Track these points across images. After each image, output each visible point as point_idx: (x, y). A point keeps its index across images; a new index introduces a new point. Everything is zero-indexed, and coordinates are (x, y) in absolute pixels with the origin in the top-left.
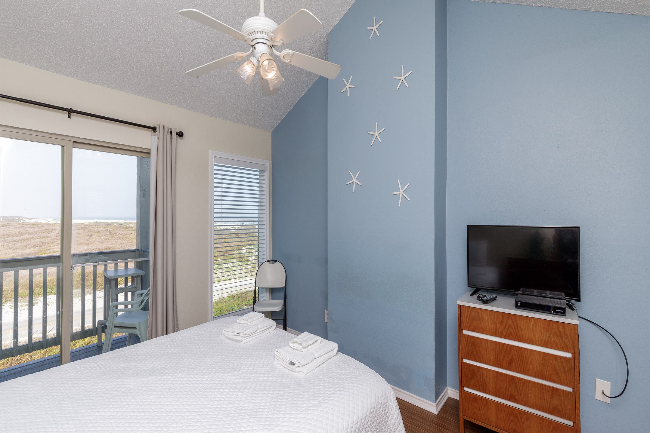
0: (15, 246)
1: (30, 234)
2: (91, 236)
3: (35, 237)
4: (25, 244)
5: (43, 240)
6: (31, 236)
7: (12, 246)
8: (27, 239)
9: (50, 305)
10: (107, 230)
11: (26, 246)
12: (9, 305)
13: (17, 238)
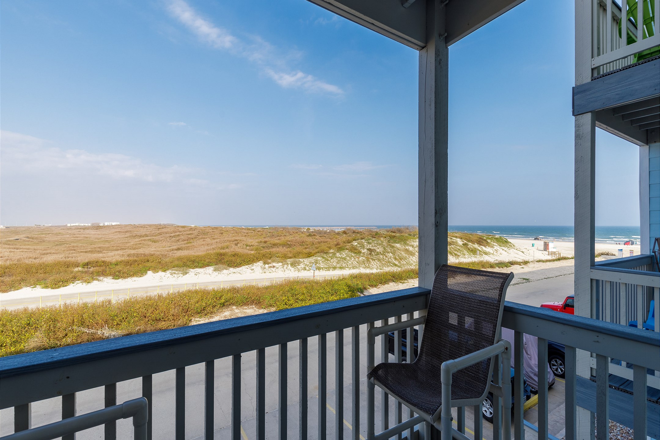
0: (171, 241)
1: (180, 232)
2: (222, 233)
3: (184, 234)
4: (178, 238)
5: (189, 236)
6: (181, 233)
7: (169, 240)
8: (179, 235)
9: (198, 275)
10: (234, 230)
11: (178, 241)
12: (170, 272)
13: (172, 235)
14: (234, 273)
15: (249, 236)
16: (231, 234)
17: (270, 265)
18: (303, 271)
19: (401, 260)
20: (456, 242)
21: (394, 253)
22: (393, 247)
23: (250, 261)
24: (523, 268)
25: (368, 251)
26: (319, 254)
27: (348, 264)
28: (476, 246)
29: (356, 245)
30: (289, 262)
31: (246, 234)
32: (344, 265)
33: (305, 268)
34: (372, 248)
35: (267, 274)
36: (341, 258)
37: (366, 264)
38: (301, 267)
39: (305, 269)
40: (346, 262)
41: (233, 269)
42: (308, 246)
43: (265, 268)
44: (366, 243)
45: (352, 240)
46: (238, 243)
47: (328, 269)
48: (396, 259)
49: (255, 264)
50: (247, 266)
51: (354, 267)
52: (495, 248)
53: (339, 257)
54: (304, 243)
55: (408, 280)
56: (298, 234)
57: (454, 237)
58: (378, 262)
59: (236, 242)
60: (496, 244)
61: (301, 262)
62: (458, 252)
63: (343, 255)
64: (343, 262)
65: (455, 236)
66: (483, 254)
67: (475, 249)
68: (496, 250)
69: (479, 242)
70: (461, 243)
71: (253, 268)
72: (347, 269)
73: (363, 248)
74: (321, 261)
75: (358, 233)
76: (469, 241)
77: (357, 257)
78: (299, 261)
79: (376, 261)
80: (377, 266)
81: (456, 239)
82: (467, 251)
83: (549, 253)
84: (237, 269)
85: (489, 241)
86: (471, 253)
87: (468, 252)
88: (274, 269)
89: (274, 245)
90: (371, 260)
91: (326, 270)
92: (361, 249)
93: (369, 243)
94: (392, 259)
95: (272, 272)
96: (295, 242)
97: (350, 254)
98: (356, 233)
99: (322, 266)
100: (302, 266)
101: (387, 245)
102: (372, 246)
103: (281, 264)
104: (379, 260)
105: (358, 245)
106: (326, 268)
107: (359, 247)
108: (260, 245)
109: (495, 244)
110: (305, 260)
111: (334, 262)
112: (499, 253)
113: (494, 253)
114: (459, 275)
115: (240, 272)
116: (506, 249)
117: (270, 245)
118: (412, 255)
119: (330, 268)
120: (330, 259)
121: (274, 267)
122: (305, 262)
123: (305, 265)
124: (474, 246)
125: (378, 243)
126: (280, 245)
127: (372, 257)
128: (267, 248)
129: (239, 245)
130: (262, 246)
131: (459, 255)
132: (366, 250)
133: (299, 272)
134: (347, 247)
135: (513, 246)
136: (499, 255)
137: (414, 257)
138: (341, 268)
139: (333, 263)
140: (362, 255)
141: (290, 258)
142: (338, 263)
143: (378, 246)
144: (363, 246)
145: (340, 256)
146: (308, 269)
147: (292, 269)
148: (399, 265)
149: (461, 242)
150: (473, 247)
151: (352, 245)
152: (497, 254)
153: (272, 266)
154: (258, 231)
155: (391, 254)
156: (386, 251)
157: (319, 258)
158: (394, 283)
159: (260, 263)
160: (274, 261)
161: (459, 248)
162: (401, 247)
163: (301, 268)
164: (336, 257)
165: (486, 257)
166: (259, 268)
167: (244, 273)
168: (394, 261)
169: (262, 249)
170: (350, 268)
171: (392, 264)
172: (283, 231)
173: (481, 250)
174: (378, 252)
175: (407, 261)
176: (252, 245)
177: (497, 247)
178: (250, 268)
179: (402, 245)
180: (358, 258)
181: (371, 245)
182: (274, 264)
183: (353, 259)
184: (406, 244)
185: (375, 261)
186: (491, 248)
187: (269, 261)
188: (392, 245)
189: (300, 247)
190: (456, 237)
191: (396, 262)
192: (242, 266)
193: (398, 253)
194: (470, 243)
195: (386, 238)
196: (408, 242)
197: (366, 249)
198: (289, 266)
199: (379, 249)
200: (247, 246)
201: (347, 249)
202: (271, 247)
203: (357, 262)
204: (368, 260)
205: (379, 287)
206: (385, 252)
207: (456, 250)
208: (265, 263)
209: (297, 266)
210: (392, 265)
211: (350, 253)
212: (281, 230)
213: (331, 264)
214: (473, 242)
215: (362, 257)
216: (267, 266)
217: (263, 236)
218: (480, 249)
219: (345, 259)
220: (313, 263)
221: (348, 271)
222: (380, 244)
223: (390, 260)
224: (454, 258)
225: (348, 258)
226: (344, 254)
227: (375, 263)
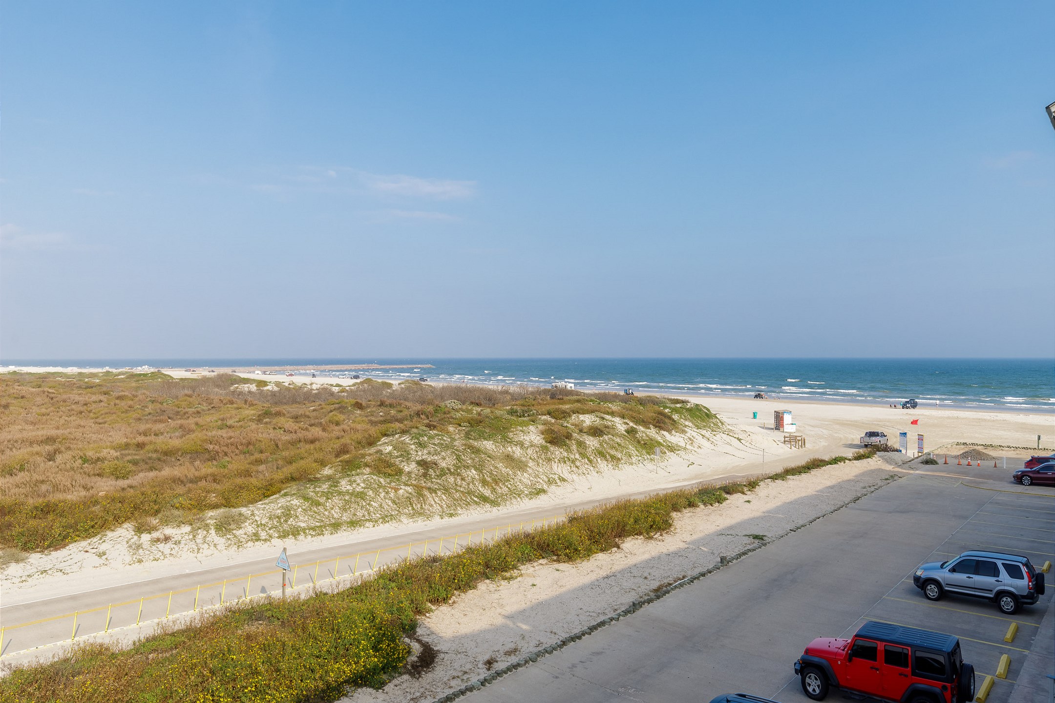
14: (42, 573)
15: (90, 412)
16: (35, 409)
17: (155, 535)
18: (250, 544)
19: (497, 483)
20: (613, 428)
21: (479, 468)
22: (477, 451)
23: (93, 527)
24: (749, 502)
25: (420, 468)
26: (293, 488)
27: (372, 509)
28: (652, 432)
29: (390, 453)
30: (212, 522)
31: (82, 409)
32: (360, 514)
33: (256, 534)
34: (429, 460)
35: (148, 564)
36: (352, 494)
37: (414, 505)
38: (245, 534)
39: (256, 537)
40: (364, 504)
41: (38, 555)
42: (263, 456)
43: (139, 546)
44: (413, 447)
45: (380, 435)
46: (57, 451)
47: (318, 530)
48: (484, 482)
49: (110, 534)
50: (84, 544)
51: (387, 516)
52: (688, 434)
53: (347, 492)
54: (251, 447)
55: (522, 567)
56: (235, 405)
57: (608, 413)
58: (443, 496)
59: (49, 448)
60: (690, 424)
61: (247, 518)
62: (617, 450)
63: (358, 484)
64: (358, 505)
65: (610, 411)
66: (667, 451)
67: (651, 440)
68: (690, 439)
69: (658, 422)
70: (623, 429)
71: (103, 547)
72: (367, 524)
73: (408, 459)
74: (300, 509)
75: (391, 406)
76: (638, 421)
77: (392, 488)
78: (240, 514)
79: (439, 493)
80: (441, 507)
81: (613, 419)
82: (636, 447)
83: (786, 439)
84: (54, 554)
85: (675, 417)
86: (644, 452)
87: (637, 450)
88: (165, 548)
89: (166, 453)
90: (426, 493)
91: (314, 533)
92: (403, 464)
93: (421, 445)
94: (477, 483)
95: (162, 557)
96: (227, 445)
97: (375, 480)
98: (386, 406)
99: (303, 525)
100: (248, 528)
101: (464, 447)
102: (429, 453)
103: (187, 529)
104: (446, 490)
105: (396, 453)
106: (313, 529)
107: (397, 457)
108: (126, 455)
109: (687, 423)
110: (256, 512)
111: (334, 508)
112: (696, 446)
113: (688, 447)
114: (629, 539)
115: (61, 566)
116: (707, 434)
117: (154, 455)
118: (521, 468)
119: (325, 527)
120: (322, 500)
121: (167, 539)
122: (257, 518)
123: (258, 526)
124: (648, 433)
125: (442, 444)
126: (185, 453)
127: (429, 484)
128: (146, 463)
129: (59, 458)
130: (129, 458)
131: (619, 459)
132: (413, 465)
133: (241, 549)
134: (368, 459)
135: (720, 424)
136: (696, 449)
137: (525, 474)
138: (354, 524)
139: (333, 512)
140: (404, 478)
141: (215, 507)
142: (345, 510)
143: (443, 453)
144: (406, 456)
145: (349, 487)
146: (264, 538)
147: (221, 541)
148: (492, 497)
149: (624, 425)
150: (647, 436)
151: (379, 452)
152: (692, 448)
153: (162, 537)
154: (118, 398)
155: (474, 472)
156: (461, 463)
157: (295, 502)
158: (487, 581)
159: (125, 532)
160: (166, 522)
161: (618, 440)
162: (496, 448)
163: (245, 536)
164: (340, 493)
165: (671, 457)
166: (123, 548)
167: (75, 568)
168: (480, 489)
169: (131, 467)
170: (376, 521)
171: (476, 497)
172: (190, 396)
173: (662, 441)
174: (442, 469)
175: (509, 486)
176: (98, 459)
177: (692, 432)
178: (94, 551)
179: (497, 444)
180: (396, 490)
181: (425, 451)
182: (168, 531)
183: (382, 495)
184: (507, 440)
185: (436, 493)
186: (681, 435)
187: (154, 521)
188: (476, 444)
189: (242, 456)
190: (612, 414)
191: (485, 491)
192: (71, 543)
193: (489, 466)
194: (641, 427)
195: (460, 425)
196: (511, 435)
197: (413, 463)
198: (213, 531)
199: (446, 461)
200: (85, 460)
201: (367, 465)
202: (159, 460)
203: (394, 502)
204: (420, 495)
205: (454, 602)
206: (459, 467)
207: (613, 447)
208: (140, 530)
209: (234, 532)
210: (476, 499)
211: (375, 477)
212: (186, 392)
213: (326, 513)
214: (645, 423)
215: (406, 485)
216: (146, 537)
217: (135, 415)
218: (659, 439)
219: (361, 495)
220: (278, 517)
221: (372, 529)
222: (447, 447)
223: (471, 486)
224: (610, 466)
225: (371, 493)
226: (359, 481)
227: (437, 499)
